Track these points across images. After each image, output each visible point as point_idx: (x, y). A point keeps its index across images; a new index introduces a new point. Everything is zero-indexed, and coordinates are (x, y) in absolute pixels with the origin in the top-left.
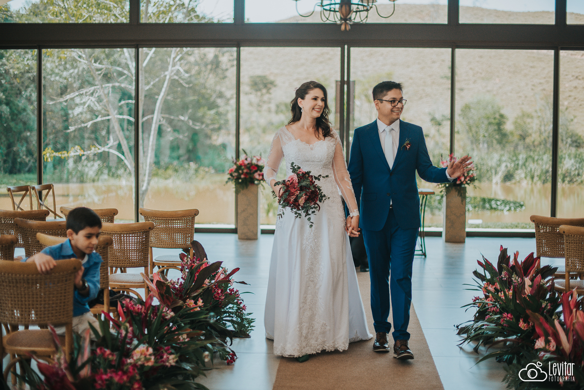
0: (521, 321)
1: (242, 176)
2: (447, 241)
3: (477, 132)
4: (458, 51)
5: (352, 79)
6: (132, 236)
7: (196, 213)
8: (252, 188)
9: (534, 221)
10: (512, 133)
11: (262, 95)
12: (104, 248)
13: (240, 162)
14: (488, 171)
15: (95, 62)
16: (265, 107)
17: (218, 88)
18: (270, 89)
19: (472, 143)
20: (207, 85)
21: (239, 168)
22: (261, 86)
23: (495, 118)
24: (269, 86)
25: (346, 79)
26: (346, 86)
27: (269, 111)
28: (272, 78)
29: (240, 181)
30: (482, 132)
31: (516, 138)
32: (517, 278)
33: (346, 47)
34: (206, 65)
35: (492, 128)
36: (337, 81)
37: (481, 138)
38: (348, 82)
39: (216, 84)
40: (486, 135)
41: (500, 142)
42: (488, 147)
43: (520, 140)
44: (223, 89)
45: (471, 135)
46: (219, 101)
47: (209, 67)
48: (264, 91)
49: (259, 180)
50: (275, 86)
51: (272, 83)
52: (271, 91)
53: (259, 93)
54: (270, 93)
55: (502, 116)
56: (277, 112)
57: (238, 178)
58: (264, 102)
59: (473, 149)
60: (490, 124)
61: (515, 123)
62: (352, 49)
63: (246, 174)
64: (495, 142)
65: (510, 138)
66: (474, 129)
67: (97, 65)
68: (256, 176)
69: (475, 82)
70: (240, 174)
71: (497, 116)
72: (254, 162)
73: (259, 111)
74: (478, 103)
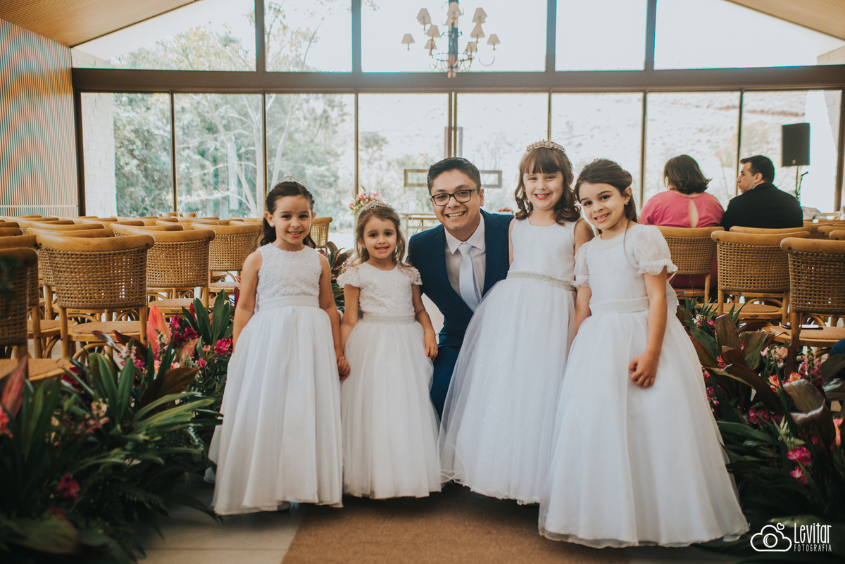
4: (555, 96)
5: (459, 125)
7: (331, 220)
11: (373, 152)
13: (360, 195)
16: (376, 164)
18: (382, 145)
21: (358, 202)
22: (373, 143)
24: (380, 142)
25: (453, 126)
26: (453, 132)
28: (382, 135)
33: (453, 94)
34: (315, 119)
36: (446, 128)
38: (455, 128)
44: (333, 146)
47: (318, 122)
48: (376, 148)
50: (386, 143)
51: (383, 140)
52: (383, 148)
53: (370, 150)
54: (381, 150)
58: (376, 159)
62: (459, 95)
73: (370, 169)
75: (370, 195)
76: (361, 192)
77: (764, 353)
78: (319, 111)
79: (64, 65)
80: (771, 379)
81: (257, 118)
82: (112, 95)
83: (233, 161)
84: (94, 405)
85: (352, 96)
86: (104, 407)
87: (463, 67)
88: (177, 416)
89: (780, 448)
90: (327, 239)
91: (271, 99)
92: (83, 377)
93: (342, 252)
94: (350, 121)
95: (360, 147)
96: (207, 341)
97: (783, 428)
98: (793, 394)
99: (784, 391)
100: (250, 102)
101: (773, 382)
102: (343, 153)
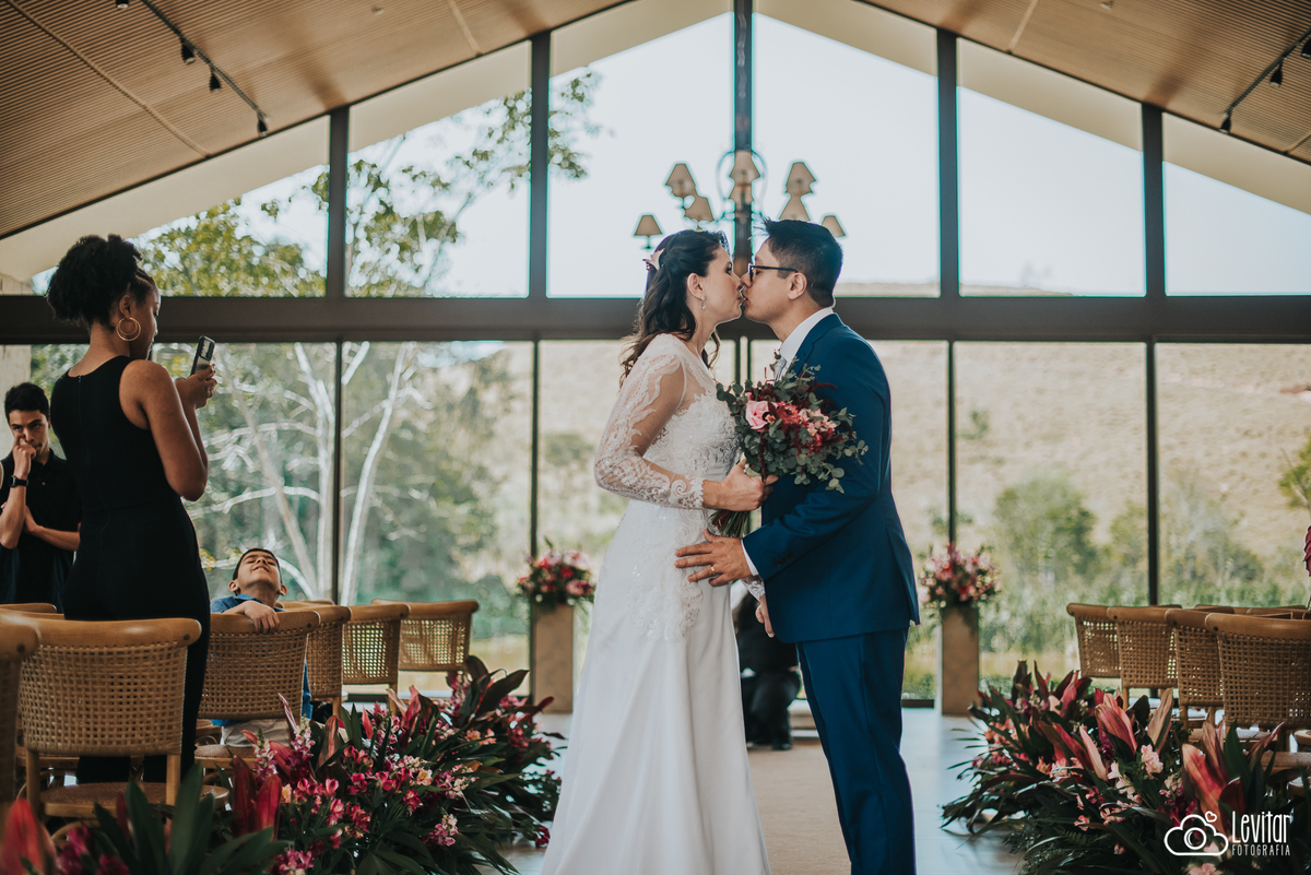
0: (1040, 761)
1: (544, 589)
2: (946, 712)
3: (1031, 549)
6: (371, 629)
8: (562, 612)
9: (1072, 614)
10: (1107, 551)
11: (570, 475)
12: (336, 626)
13: (541, 559)
14: (1054, 629)
15: (243, 380)
16: (576, 501)
17: (476, 458)
19: (1022, 570)
20: (454, 451)
21: (536, 574)
22: (568, 455)
23: (1069, 519)
24: (585, 454)
27: (585, 508)
29: (539, 599)
30: (1042, 548)
31: (1115, 562)
32: (1038, 700)
33: (744, 340)
35: (1064, 540)
37: (1041, 562)
39: (472, 448)
40: (1053, 553)
41: (1081, 569)
42: (1057, 579)
43: (1125, 565)
44: (487, 462)
45: (1018, 555)
46: (479, 488)
47: (457, 413)
48: (574, 466)
49: (576, 597)
53: (563, 472)
55: (1084, 514)
56: (602, 511)
57: (536, 591)
58: (575, 491)
59: (1022, 585)
60: (1059, 530)
61: (1114, 528)
62: (756, 345)
63: (550, 584)
64: (1071, 570)
65: (1104, 561)
66: (1026, 543)
67: (246, 387)
68: (572, 588)
69: (1028, 445)
70: (538, 585)
71: (1074, 513)
72: (568, 561)
73: (564, 510)
74: (1034, 485)
75: (563, 556)
76: (545, 550)
85: (527, 347)
90: (466, 651)
91: (357, 354)
93: (495, 679)
94: (522, 408)
95: (542, 462)
102: (505, 478)
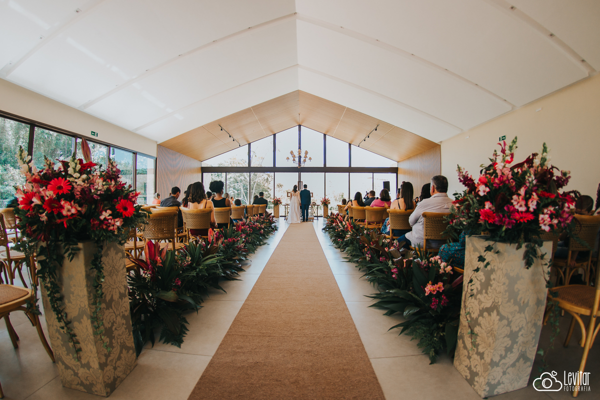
2: (324, 217)
8: (278, 205)
25: (300, 181)
26: (300, 183)
33: (300, 173)
63: (276, 202)
68: (279, 202)
75: (278, 199)
76: (275, 198)
77: (384, 241)
78: (266, 178)
79: (200, 166)
80: (385, 249)
81: (248, 179)
82: (210, 174)
83: (242, 191)
84: (187, 257)
85: (273, 173)
86: (190, 258)
87: (302, 166)
88: (212, 261)
89: (389, 269)
91: (252, 174)
92: (186, 249)
94: (273, 180)
95: (275, 187)
96: (226, 238)
97: (390, 263)
98: (392, 253)
99: (390, 252)
100: (246, 175)
101: (386, 249)
102: (271, 189)
